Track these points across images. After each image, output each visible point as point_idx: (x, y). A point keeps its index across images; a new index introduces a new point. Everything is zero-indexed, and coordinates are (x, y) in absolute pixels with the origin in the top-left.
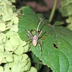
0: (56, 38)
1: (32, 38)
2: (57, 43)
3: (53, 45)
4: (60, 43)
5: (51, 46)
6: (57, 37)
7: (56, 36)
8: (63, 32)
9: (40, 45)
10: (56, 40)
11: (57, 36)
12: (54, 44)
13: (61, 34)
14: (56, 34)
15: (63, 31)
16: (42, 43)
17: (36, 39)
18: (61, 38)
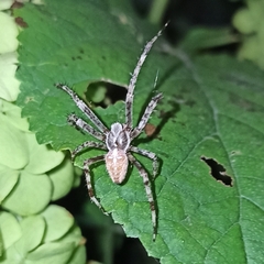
0: (213, 122)
1: (101, 138)
2: (226, 156)
3: (209, 169)
4: (238, 152)
5: (197, 173)
6: (216, 118)
7: (212, 111)
8: (243, 87)
9: (146, 179)
10: (218, 134)
11: (216, 112)
12: (211, 162)
13: (234, 98)
14: (212, 103)
15: (241, 83)
16: (155, 164)
17: (121, 141)
18: (238, 123)
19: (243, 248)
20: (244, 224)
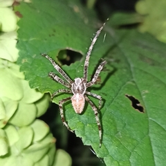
0: (131, 73)
2: (140, 94)
4: (147, 91)
5: (123, 105)
6: (132, 70)
7: (129, 65)
8: (146, 50)
10: (134, 80)
11: (132, 65)
12: (131, 98)
13: (142, 57)
14: (129, 60)
15: (145, 47)
18: (146, 73)
19: (152, 150)
20: (152, 136)
